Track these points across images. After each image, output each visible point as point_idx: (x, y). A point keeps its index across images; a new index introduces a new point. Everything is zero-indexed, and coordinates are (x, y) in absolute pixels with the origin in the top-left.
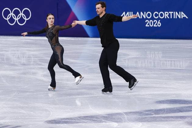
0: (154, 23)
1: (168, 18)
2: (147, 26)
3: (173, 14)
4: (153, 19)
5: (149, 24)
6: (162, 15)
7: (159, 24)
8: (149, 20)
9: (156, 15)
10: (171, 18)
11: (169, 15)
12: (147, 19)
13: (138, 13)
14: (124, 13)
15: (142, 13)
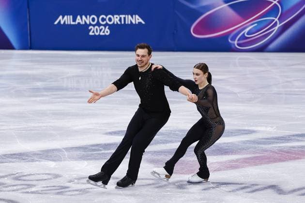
0: (101, 30)
1: (119, 23)
2: (91, 33)
3: (125, 18)
4: (98, 24)
5: (94, 31)
6: (110, 20)
7: (107, 32)
8: (94, 26)
9: (103, 20)
10: (123, 23)
11: (120, 20)
12: (90, 24)
13: (79, 17)
14: (61, 17)
15: (84, 17)
